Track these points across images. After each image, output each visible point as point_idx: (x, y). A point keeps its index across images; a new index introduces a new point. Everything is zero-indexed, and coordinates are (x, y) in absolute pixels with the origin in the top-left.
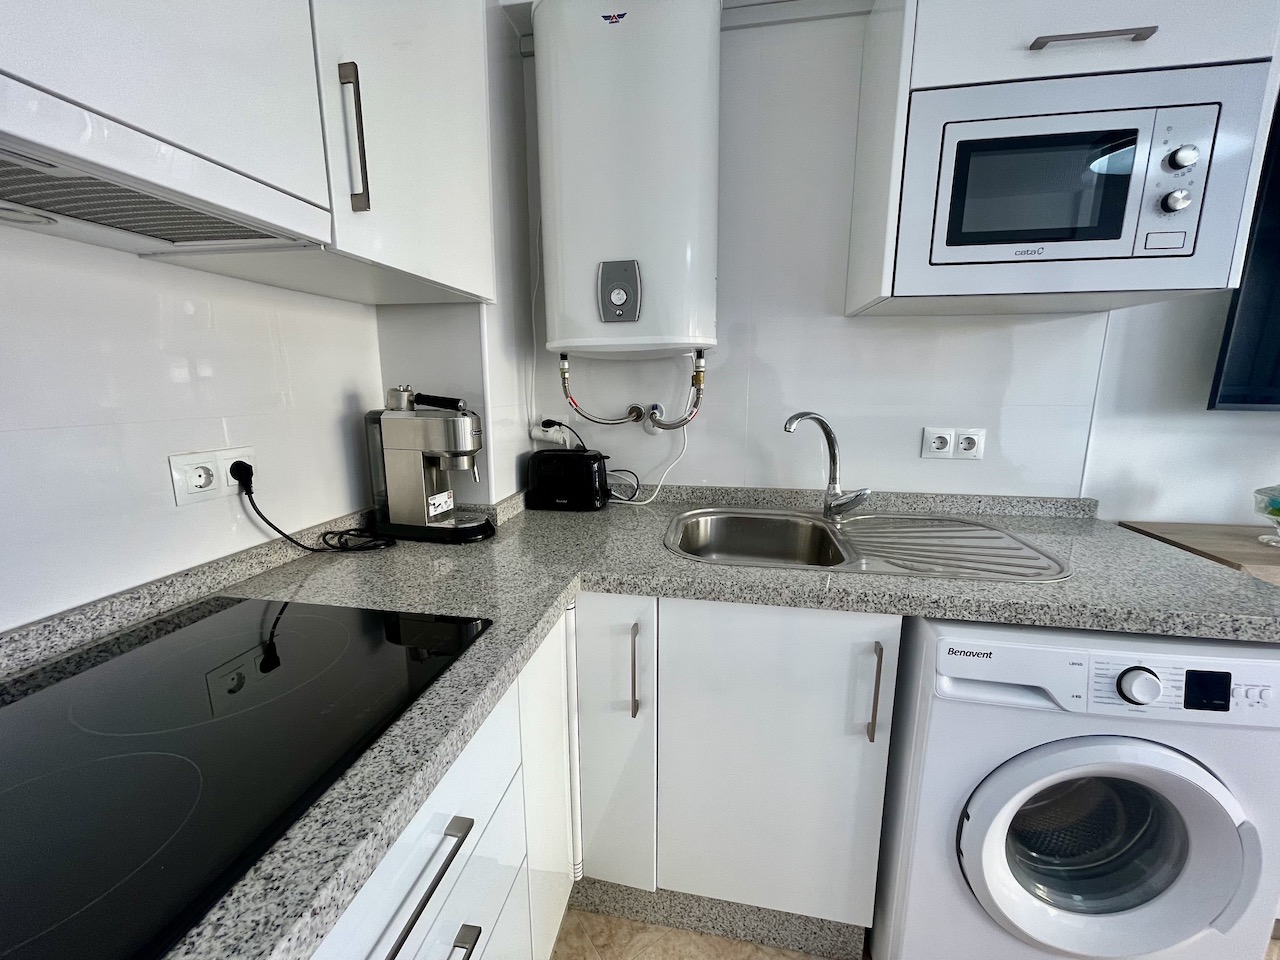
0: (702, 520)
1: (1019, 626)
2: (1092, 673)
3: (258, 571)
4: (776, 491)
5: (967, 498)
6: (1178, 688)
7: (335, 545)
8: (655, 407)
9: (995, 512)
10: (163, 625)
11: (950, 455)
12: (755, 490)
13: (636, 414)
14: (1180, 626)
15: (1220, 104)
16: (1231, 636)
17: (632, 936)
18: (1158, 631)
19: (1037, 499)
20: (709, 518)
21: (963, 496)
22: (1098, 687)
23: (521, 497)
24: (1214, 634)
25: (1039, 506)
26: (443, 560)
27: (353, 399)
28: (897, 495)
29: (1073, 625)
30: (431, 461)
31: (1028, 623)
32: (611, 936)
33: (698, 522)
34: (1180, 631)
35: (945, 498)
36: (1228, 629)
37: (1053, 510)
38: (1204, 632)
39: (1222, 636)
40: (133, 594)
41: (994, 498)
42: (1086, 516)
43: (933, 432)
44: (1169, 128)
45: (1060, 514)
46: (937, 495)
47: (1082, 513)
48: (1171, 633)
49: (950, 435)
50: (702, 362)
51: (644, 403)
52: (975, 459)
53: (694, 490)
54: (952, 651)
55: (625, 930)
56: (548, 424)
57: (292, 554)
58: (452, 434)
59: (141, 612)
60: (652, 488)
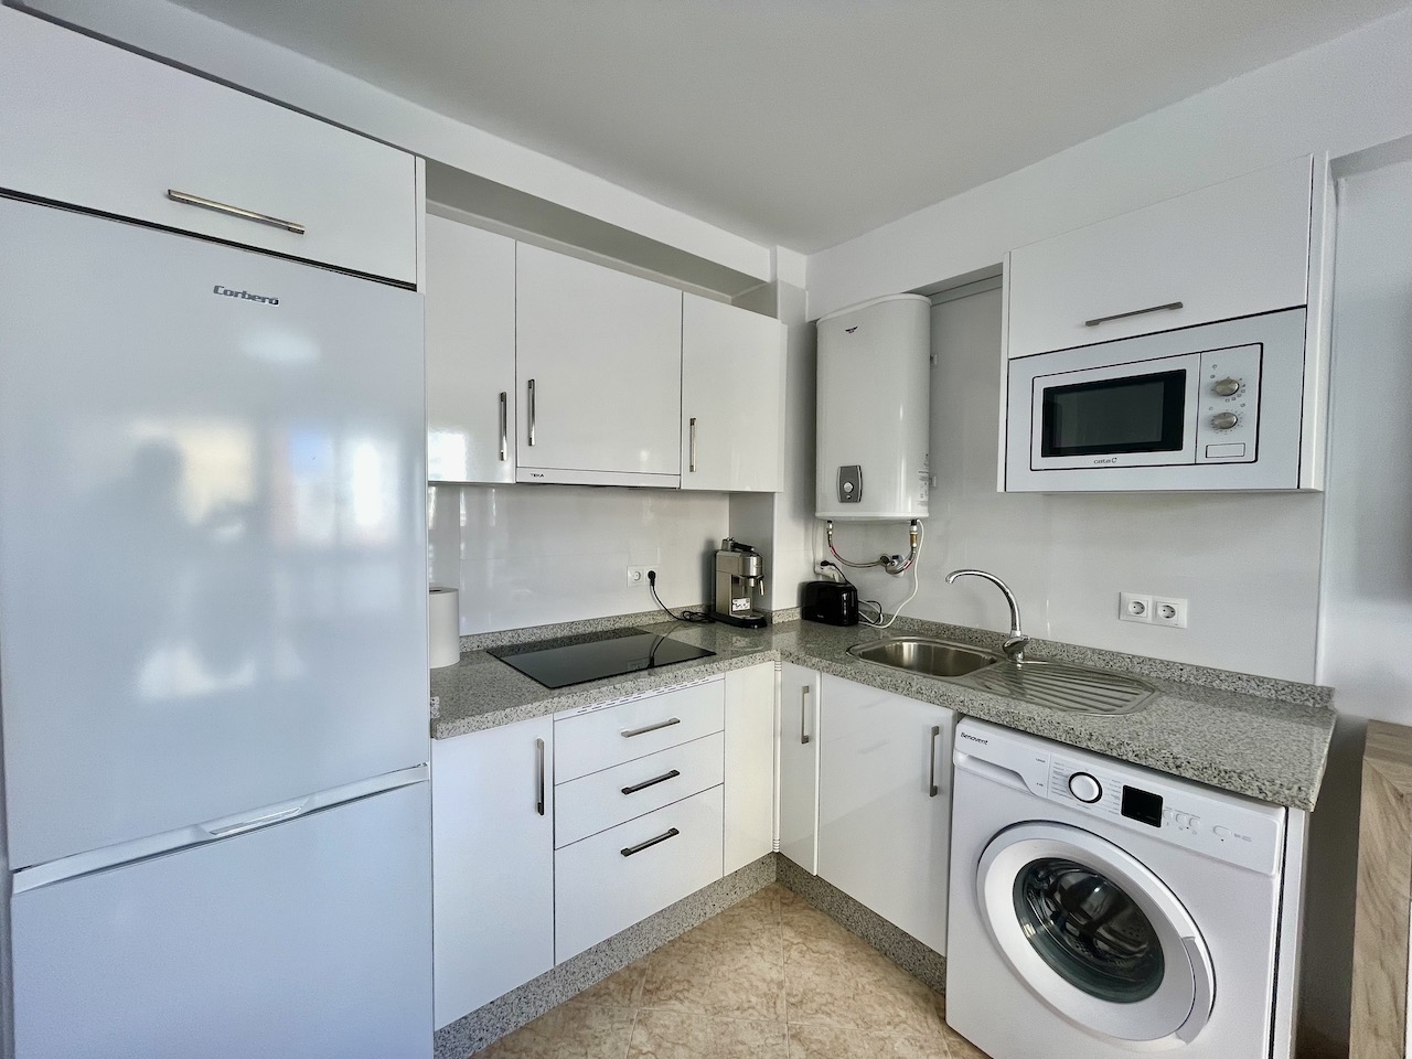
0: (905, 645)
1: (1016, 730)
2: (1052, 769)
3: (652, 622)
4: (987, 632)
5: (1168, 665)
6: (1116, 797)
7: (688, 618)
8: (896, 557)
9: (1199, 682)
10: (617, 633)
11: (1150, 619)
12: (970, 630)
13: (885, 560)
14: (1131, 753)
15: (1262, 344)
16: (1174, 771)
17: (804, 908)
18: (1114, 754)
19: (1250, 678)
20: (912, 644)
21: (1162, 662)
22: (1056, 781)
23: (798, 610)
24: (1159, 765)
25: (1254, 685)
26: (739, 638)
27: (710, 543)
28: (1093, 651)
29: (1053, 736)
30: (735, 580)
31: (1022, 728)
32: (793, 902)
33: (901, 647)
34: (1132, 758)
35: (1143, 661)
36: (1171, 765)
37: (1273, 692)
38: (1151, 762)
39: (1166, 769)
40: (608, 619)
41: (1198, 668)
42: (1317, 706)
43: (1131, 597)
44: (1214, 366)
45: (1283, 697)
46: (1134, 656)
47: (1312, 701)
48: (1125, 758)
49: (1147, 601)
50: (915, 528)
51: (890, 554)
52: (1176, 627)
53: (923, 623)
54: (964, 735)
55: (803, 905)
56: (825, 563)
57: (667, 618)
58: (746, 566)
59: (609, 626)
60: (888, 617)
